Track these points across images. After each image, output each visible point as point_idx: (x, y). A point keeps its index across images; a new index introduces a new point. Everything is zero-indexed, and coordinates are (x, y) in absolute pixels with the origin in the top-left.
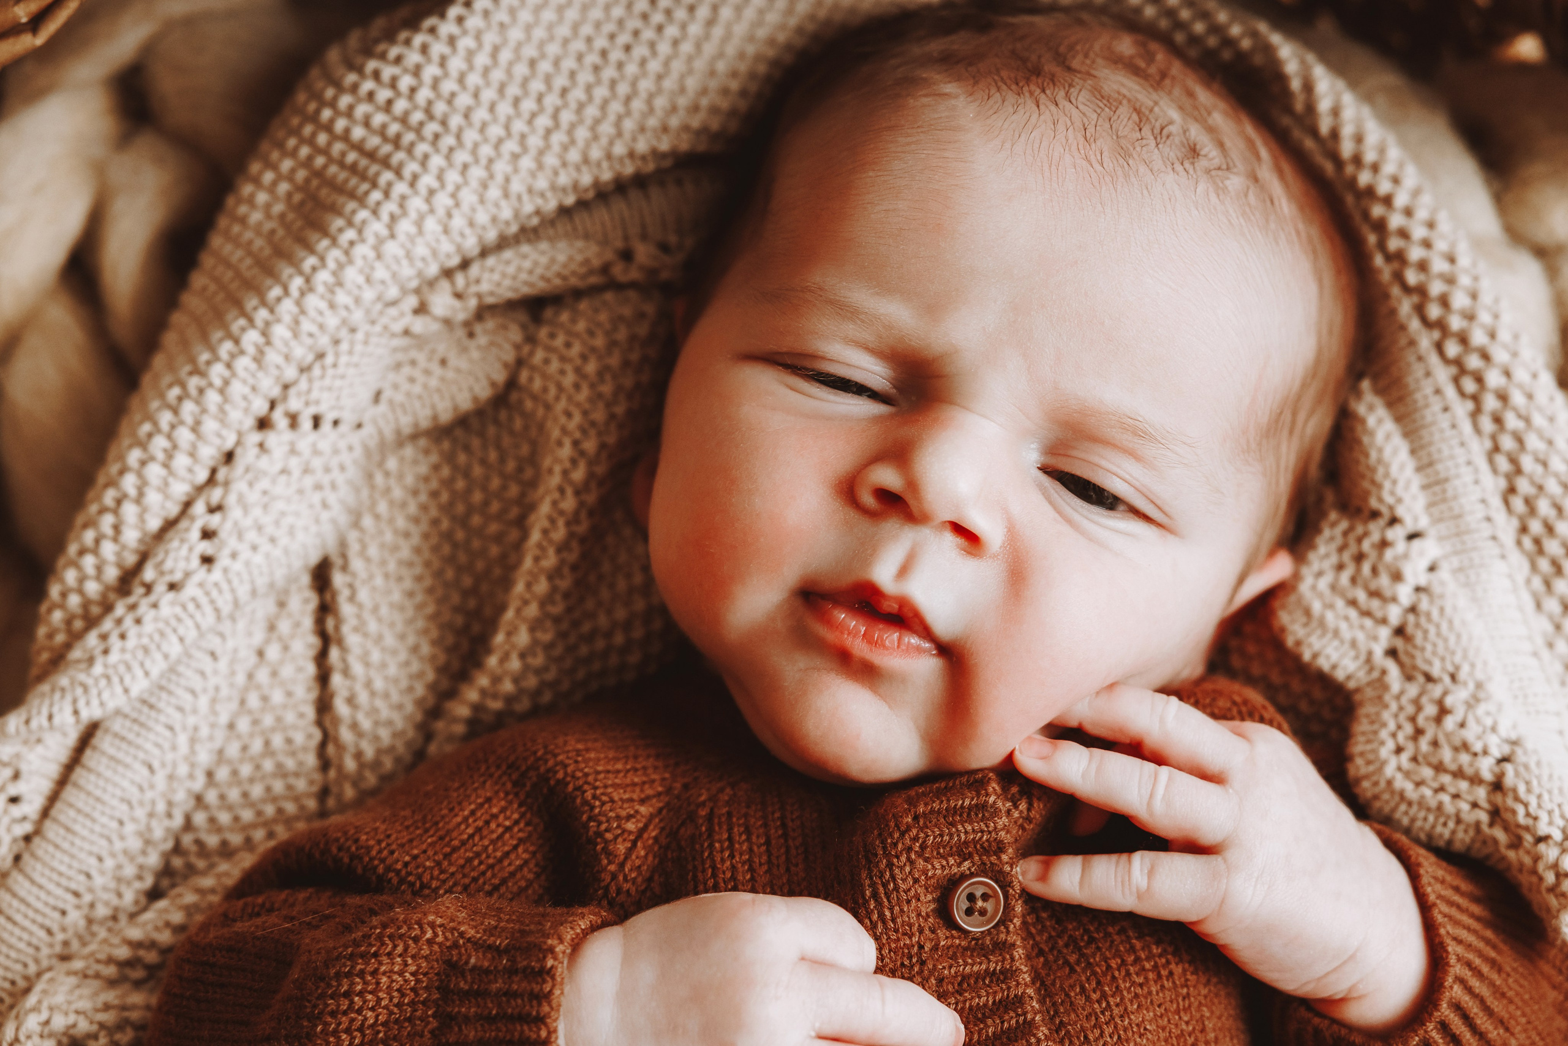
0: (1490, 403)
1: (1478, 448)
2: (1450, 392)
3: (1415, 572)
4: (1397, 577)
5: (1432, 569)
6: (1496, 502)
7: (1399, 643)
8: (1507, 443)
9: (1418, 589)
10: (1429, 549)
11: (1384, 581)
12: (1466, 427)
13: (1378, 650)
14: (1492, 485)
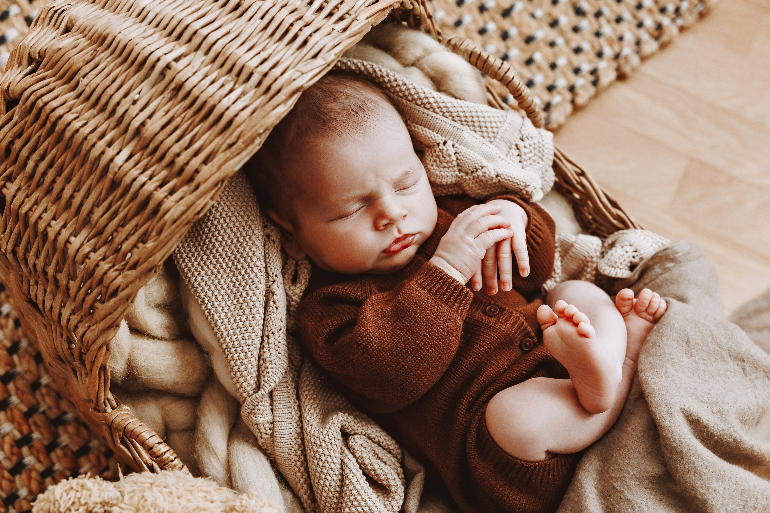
0: (435, 105)
1: (440, 117)
2: (425, 111)
3: (452, 151)
4: (450, 156)
5: (453, 146)
6: (453, 122)
7: (460, 168)
8: (444, 110)
9: (455, 154)
10: (450, 143)
11: (448, 158)
12: (434, 115)
13: (457, 173)
14: (449, 121)
